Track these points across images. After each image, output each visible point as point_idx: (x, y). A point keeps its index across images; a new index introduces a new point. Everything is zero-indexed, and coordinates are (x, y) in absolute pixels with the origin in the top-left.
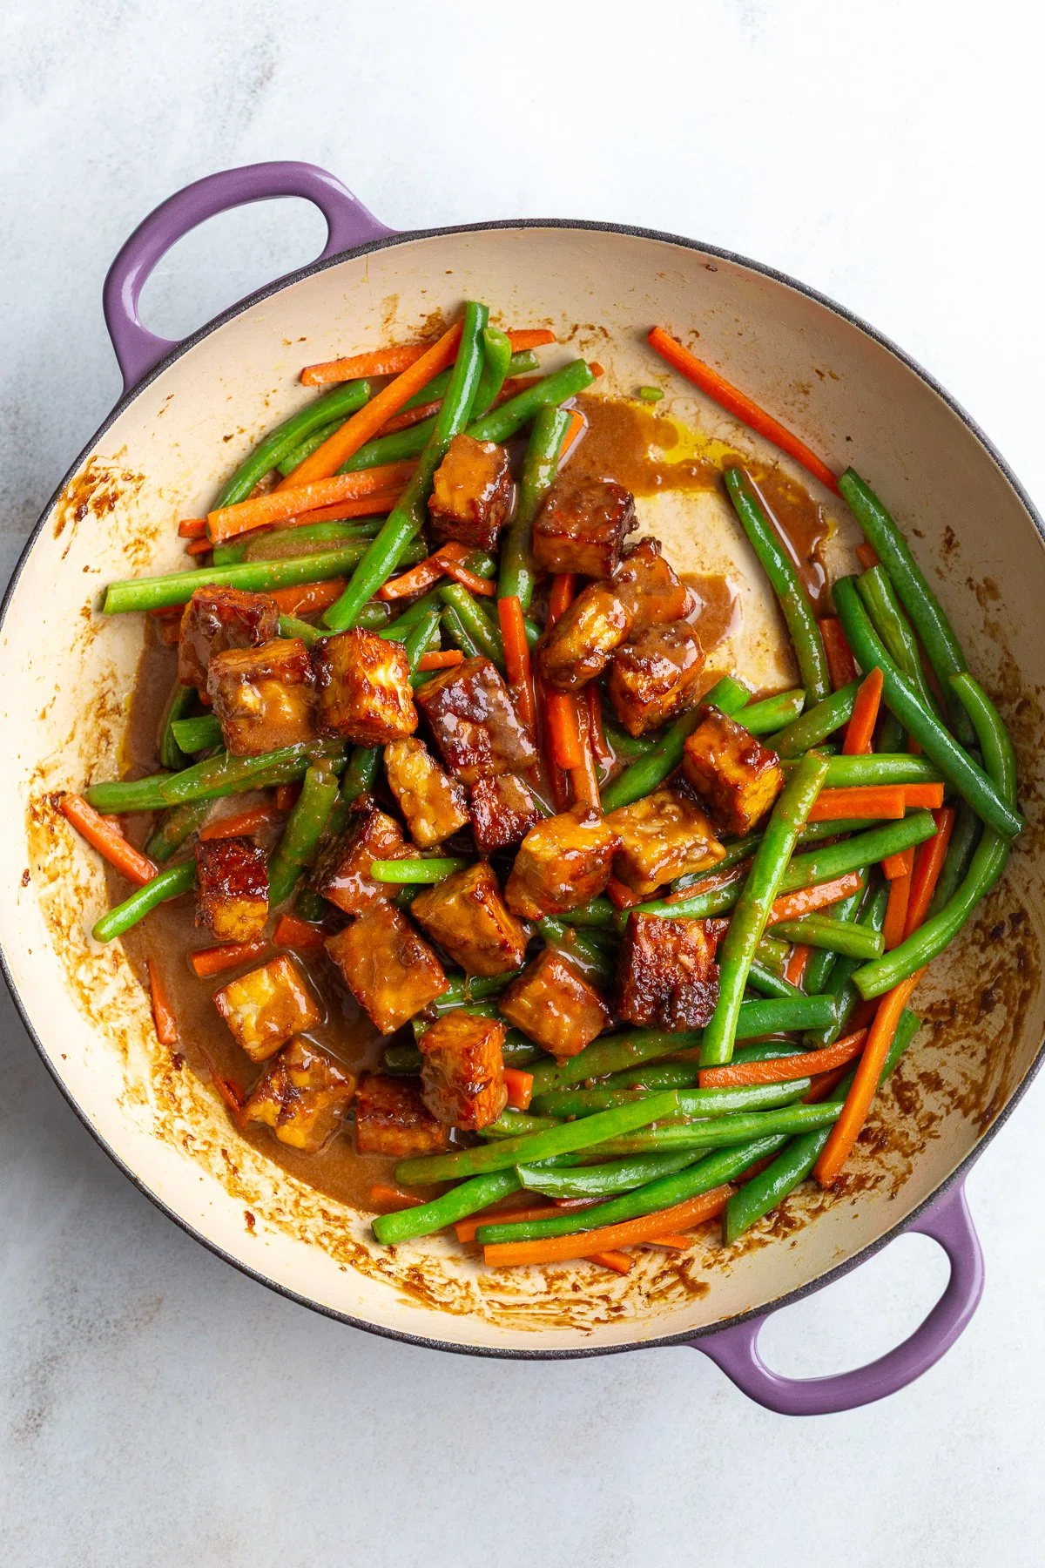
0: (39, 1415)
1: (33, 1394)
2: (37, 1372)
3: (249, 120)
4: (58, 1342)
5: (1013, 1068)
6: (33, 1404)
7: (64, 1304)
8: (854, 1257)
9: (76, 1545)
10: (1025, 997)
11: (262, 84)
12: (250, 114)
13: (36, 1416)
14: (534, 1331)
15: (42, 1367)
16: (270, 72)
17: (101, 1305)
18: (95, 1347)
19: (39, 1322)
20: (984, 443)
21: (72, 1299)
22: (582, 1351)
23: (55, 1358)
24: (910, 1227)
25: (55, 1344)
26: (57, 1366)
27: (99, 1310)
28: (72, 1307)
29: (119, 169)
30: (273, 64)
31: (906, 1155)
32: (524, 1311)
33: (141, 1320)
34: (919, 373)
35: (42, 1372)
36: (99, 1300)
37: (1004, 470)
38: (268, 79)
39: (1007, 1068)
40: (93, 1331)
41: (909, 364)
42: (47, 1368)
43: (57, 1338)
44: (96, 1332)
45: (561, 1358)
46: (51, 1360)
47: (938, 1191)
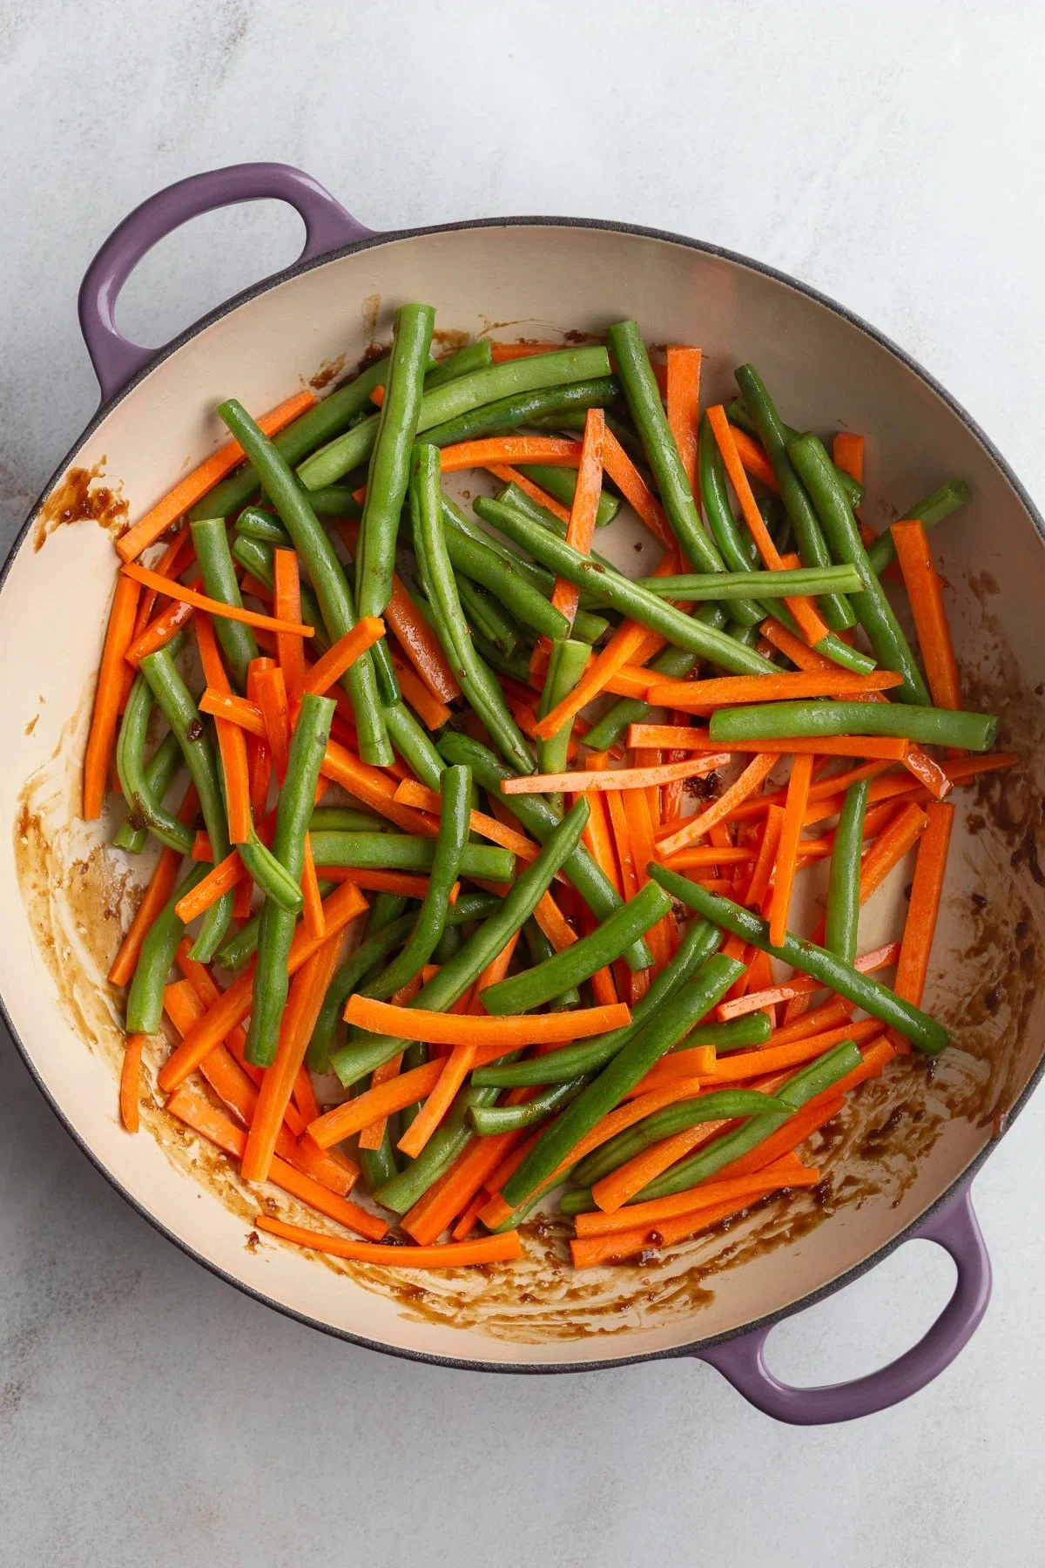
0: (18, 1389)
1: (12, 1367)
2: (15, 1345)
3: (223, 77)
4: (37, 1315)
5: (1017, 1071)
6: (12, 1378)
7: (42, 1277)
8: (860, 1265)
9: (56, 1519)
10: (1030, 997)
11: (235, 40)
12: (224, 72)
13: (15, 1390)
14: (539, 1343)
15: (20, 1340)
16: (244, 28)
17: (80, 1279)
18: (74, 1319)
19: (17, 1295)
20: (979, 437)
21: (51, 1271)
22: (586, 1364)
23: (34, 1331)
24: (916, 1233)
25: (33, 1316)
26: (36, 1339)
27: (78, 1283)
28: (51, 1280)
29: (90, 128)
30: (246, 20)
31: (911, 1159)
32: (528, 1323)
33: (121, 1292)
34: (912, 367)
35: (20, 1345)
36: (77, 1273)
37: (1000, 465)
38: (242, 35)
39: (1011, 1072)
40: (72, 1304)
41: (902, 358)
42: (26, 1341)
43: (36, 1311)
44: (76, 1304)
45: (566, 1371)
46: (29, 1333)
47: (944, 1196)
